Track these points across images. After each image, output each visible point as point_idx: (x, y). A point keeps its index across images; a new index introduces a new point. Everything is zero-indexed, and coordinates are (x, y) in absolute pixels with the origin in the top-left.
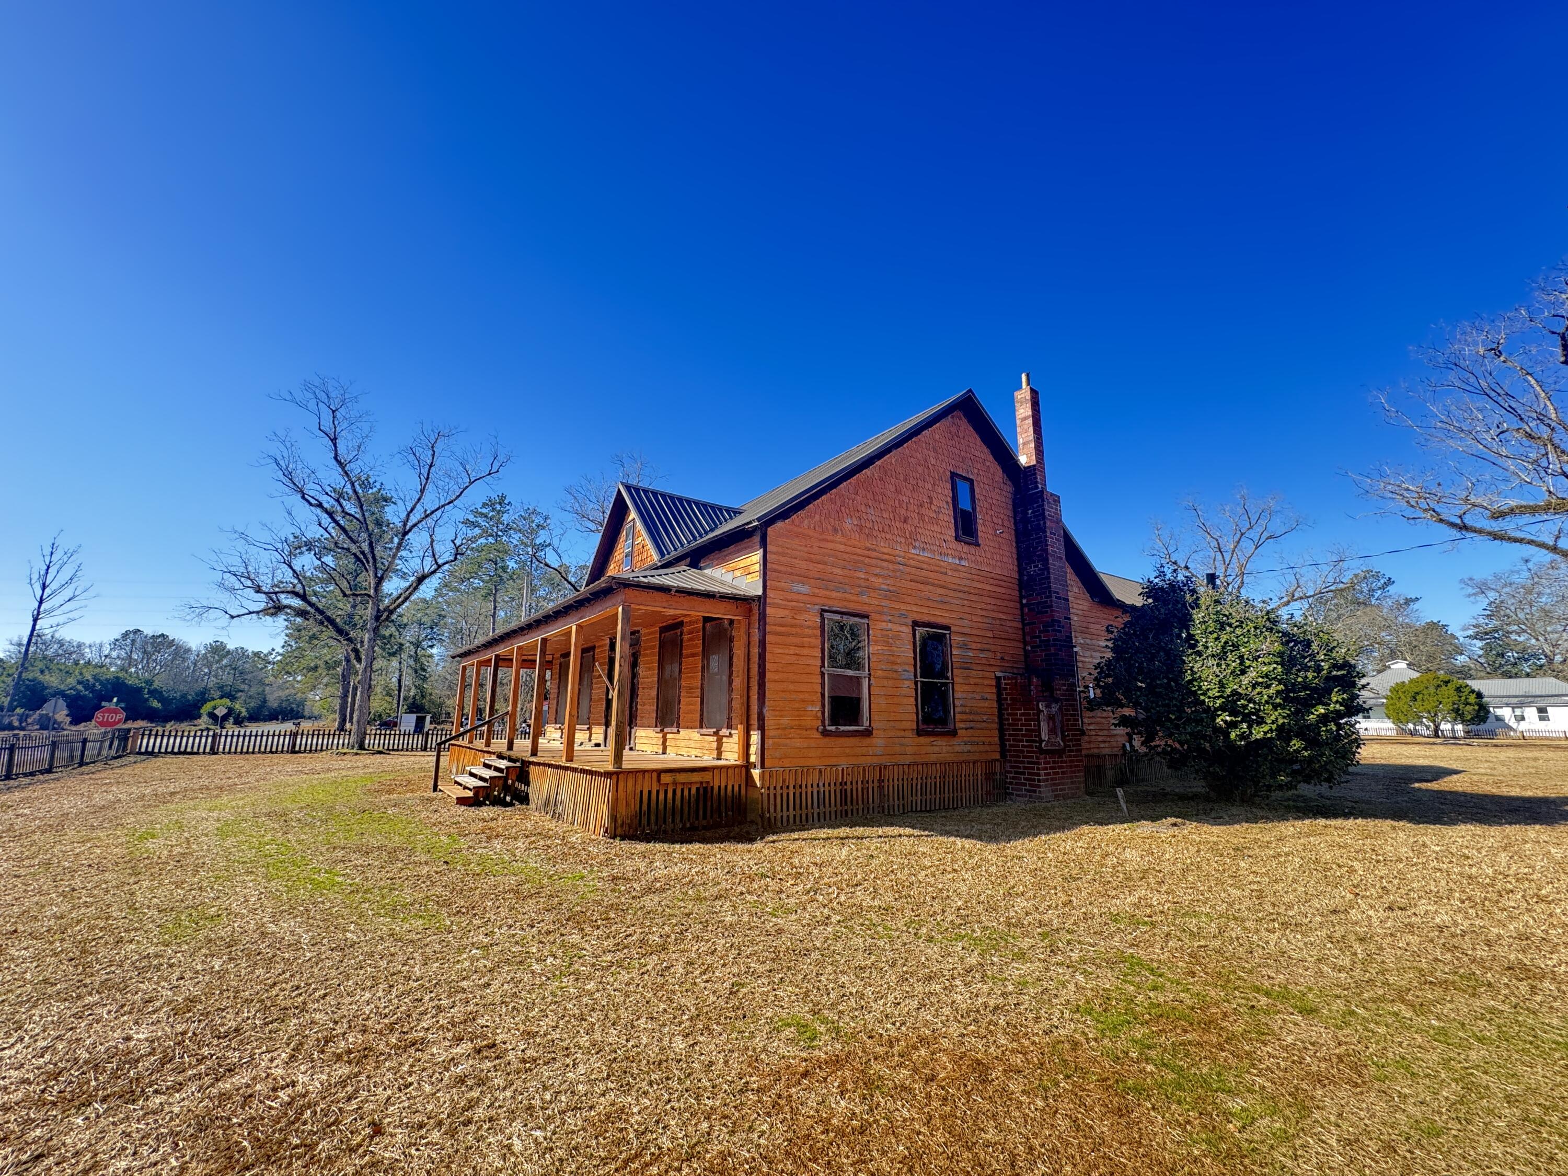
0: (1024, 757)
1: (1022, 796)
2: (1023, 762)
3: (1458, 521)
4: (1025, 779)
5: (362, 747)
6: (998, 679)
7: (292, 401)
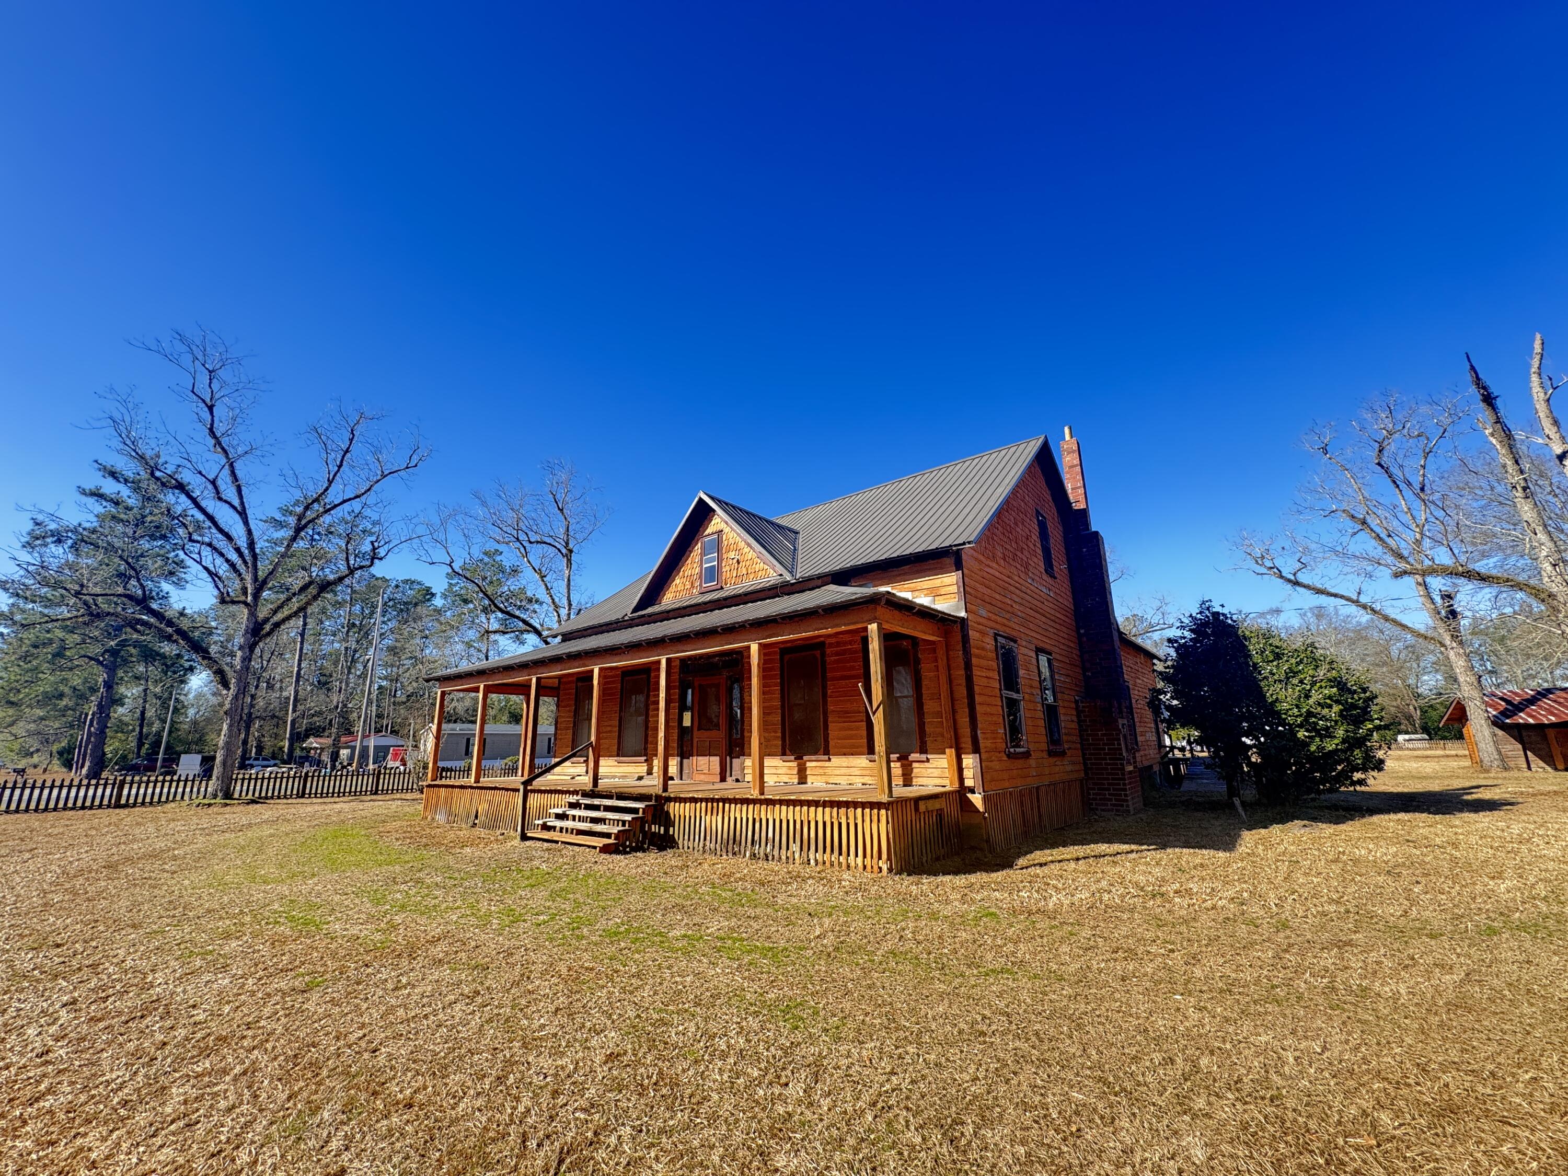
0: (1108, 774)
1: (1109, 810)
2: (1108, 779)
3: (1292, 578)
4: (1109, 794)
5: (228, 795)
6: (1076, 702)
7: (159, 352)
